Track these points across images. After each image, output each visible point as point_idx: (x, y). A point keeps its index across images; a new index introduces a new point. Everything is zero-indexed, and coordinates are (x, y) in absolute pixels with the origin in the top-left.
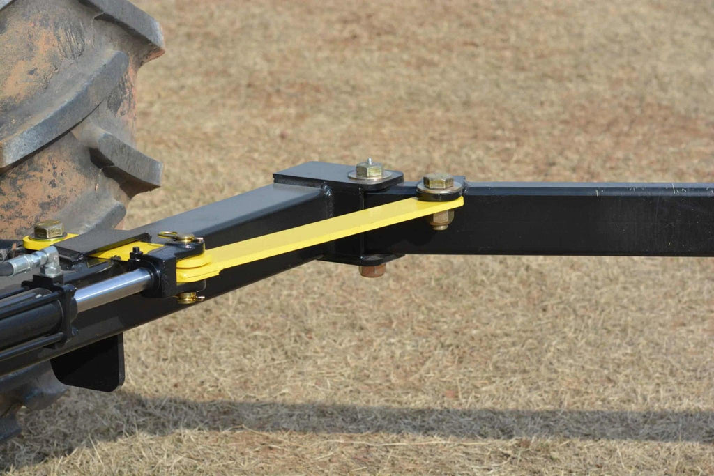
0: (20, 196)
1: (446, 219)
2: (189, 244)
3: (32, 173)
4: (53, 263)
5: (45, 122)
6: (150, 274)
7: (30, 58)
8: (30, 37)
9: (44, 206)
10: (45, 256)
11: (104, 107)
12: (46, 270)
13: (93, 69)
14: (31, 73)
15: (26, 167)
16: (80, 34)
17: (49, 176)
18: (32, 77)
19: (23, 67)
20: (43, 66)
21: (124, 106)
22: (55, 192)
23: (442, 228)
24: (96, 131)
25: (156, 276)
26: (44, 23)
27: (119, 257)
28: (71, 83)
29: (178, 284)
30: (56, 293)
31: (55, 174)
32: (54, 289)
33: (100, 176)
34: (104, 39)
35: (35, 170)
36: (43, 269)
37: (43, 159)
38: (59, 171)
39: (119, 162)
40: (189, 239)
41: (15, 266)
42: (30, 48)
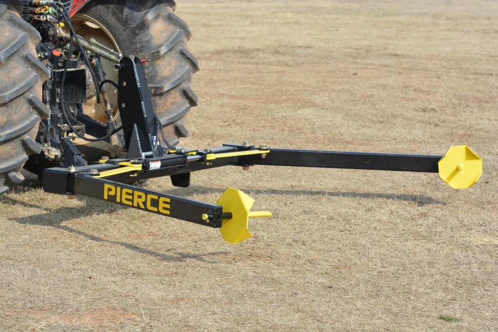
0: (167, 101)
1: (265, 155)
5: (174, 81)
7: (170, 66)
9: (172, 104)
11: (186, 80)
13: (185, 70)
14: (170, 70)
15: (168, 93)
16: (181, 62)
17: (173, 96)
19: (168, 68)
20: (173, 69)
21: (190, 82)
22: (175, 101)
23: (264, 157)
24: (184, 86)
26: (173, 58)
28: (180, 73)
33: (185, 98)
34: (187, 64)
37: (172, 92)
38: (176, 95)
39: (190, 94)
42: (170, 64)
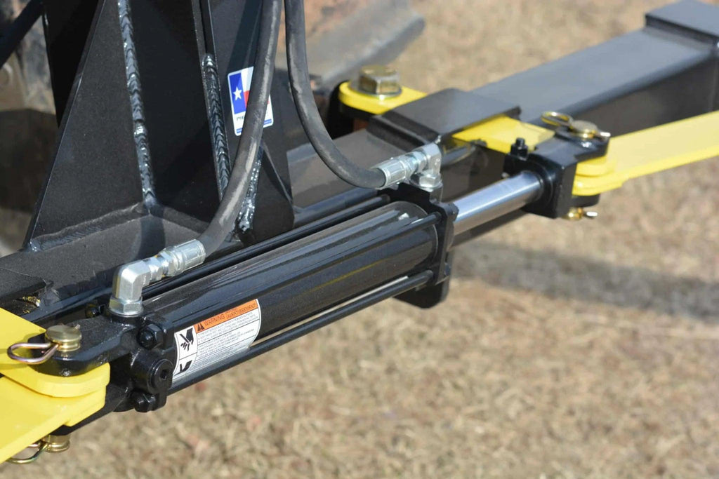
2: (588, 140)
4: (432, 171)
6: (539, 180)
10: (425, 159)
12: (421, 178)
25: (546, 183)
27: (485, 143)
29: (573, 197)
30: (433, 217)
32: (431, 209)
36: (416, 177)
40: (590, 133)
41: (388, 174)
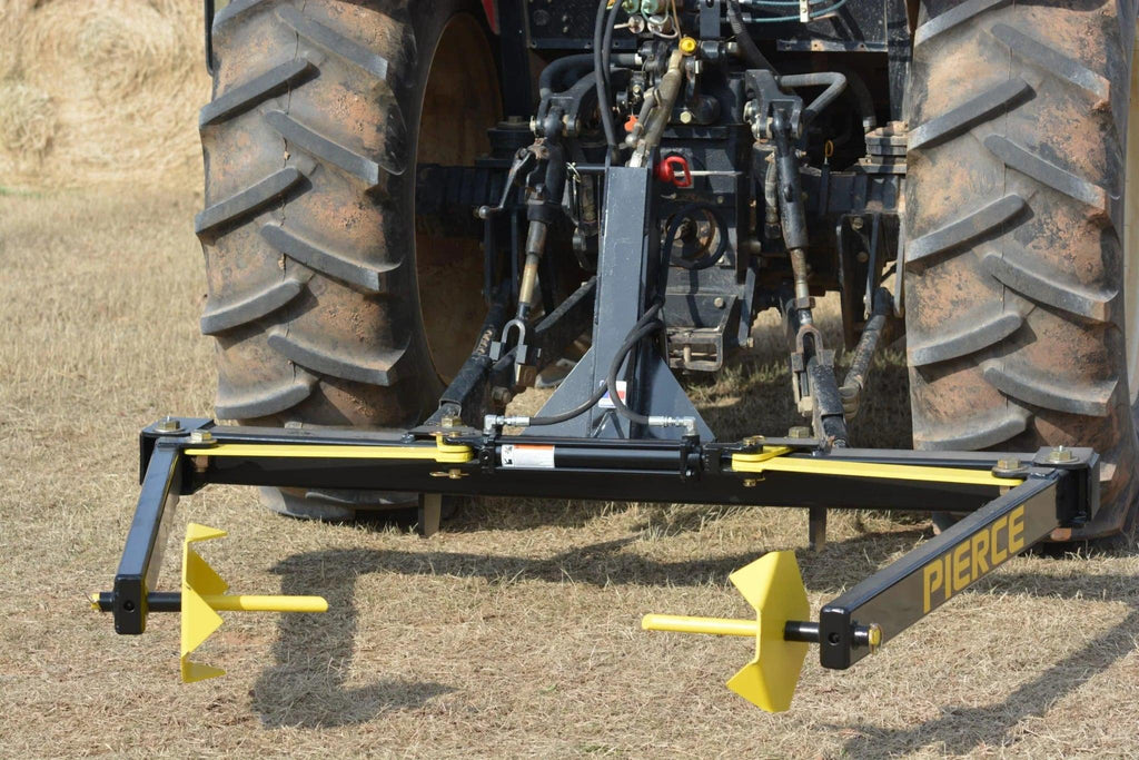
0: (937, 291)
3: (943, 275)
7: (948, 188)
8: (950, 172)
14: (947, 199)
18: (946, 202)
19: (941, 194)
20: (956, 196)
22: (962, 294)
31: (960, 279)
35: (946, 273)
38: (964, 279)
42: (948, 180)
